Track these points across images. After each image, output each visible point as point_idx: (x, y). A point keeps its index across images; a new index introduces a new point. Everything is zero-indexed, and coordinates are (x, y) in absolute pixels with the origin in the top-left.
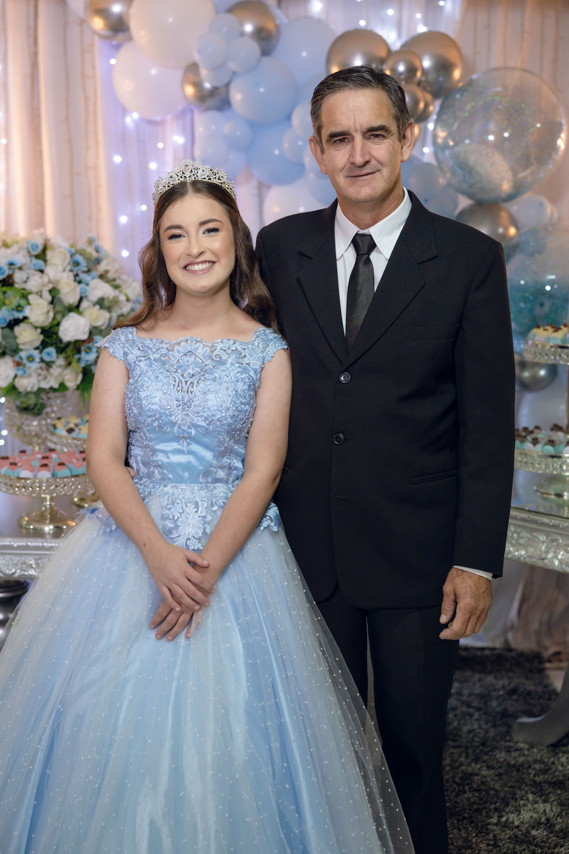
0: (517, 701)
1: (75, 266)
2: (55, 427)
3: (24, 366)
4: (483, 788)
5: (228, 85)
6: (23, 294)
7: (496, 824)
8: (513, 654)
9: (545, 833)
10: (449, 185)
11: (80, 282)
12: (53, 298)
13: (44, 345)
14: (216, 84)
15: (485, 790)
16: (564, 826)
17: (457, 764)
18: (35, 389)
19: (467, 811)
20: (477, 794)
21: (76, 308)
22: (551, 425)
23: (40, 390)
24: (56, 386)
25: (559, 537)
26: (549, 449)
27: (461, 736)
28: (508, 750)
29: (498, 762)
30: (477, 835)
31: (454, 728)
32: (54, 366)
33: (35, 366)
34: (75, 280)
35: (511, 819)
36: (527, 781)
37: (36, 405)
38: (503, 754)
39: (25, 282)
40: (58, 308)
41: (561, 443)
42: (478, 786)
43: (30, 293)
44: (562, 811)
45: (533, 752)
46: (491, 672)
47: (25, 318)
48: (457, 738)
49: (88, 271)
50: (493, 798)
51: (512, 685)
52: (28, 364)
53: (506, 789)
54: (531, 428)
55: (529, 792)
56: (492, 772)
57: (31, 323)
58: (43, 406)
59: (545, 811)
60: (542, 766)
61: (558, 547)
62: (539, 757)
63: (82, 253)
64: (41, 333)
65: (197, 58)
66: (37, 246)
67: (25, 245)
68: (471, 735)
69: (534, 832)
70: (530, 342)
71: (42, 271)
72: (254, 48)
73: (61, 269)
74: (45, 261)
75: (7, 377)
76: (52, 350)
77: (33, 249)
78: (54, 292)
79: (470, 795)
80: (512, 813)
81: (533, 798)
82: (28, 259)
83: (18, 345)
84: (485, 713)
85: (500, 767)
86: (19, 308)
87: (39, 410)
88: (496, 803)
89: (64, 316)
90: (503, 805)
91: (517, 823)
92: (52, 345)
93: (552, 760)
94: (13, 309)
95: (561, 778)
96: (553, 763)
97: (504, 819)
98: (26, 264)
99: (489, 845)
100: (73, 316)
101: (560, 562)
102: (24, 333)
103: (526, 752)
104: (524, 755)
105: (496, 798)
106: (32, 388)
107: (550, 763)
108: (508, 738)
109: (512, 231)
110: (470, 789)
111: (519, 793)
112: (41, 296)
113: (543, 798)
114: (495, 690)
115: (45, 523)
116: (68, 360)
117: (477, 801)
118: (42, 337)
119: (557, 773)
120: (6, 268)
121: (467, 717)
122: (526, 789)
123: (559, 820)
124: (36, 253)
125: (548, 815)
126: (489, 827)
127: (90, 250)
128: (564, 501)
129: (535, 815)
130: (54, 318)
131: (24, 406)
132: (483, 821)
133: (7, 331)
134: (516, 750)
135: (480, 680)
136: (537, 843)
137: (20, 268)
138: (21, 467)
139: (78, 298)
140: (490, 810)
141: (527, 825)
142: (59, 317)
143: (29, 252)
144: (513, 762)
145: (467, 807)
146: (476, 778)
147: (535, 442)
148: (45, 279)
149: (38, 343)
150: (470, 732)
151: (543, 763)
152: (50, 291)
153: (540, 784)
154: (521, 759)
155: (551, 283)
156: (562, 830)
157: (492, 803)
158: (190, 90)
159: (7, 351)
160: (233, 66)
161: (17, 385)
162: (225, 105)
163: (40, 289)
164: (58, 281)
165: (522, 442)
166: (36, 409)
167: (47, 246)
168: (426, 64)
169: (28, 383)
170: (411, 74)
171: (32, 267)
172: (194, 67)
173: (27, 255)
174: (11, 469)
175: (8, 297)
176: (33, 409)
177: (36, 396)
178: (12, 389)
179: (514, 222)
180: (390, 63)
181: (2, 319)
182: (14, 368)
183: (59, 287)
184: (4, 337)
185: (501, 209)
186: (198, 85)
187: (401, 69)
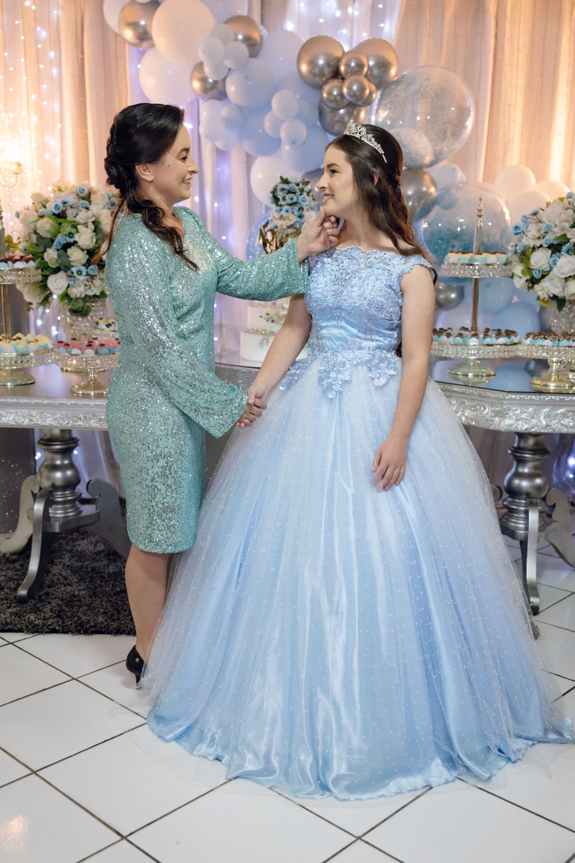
1: (112, 206)
2: (97, 323)
3: (75, 278)
5: (224, 80)
6: (73, 225)
12: (96, 227)
13: (88, 264)
14: (216, 79)
18: (83, 296)
22: (460, 327)
23: (86, 296)
24: (98, 294)
25: (466, 400)
26: (459, 339)
32: (97, 279)
37: (83, 307)
39: (75, 217)
40: (99, 236)
41: (467, 336)
43: (78, 225)
47: (75, 242)
52: (78, 277)
54: (445, 328)
57: (79, 246)
58: (89, 309)
61: (465, 408)
64: (87, 254)
65: (202, 57)
66: (84, 191)
67: (75, 191)
70: (446, 263)
71: (88, 209)
72: (244, 49)
73: (102, 208)
74: (90, 202)
75: (62, 286)
76: (95, 267)
77: (80, 192)
78: (96, 223)
82: (77, 200)
83: (70, 262)
86: (71, 235)
87: (85, 312)
92: (94, 263)
94: (66, 235)
98: (75, 204)
101: (466, 417)
102: (74, 253)
106: (80, 295)
109: (432, 190)
112: (87, 227)
115: (90, 390)
118: (87, 256)
120: (61, 205)
124: (83, 195)
128: (469, 379)
130: (96, 242)
131: (74, 308)
133: (61, 251)
137: (71, 207)
138: (72, 347)
142: (99, 242)
143: (78, 195)
147: (449, 335)
148: (90, 213)
149: (84, 261)
152: (93, 222)
155: (461, 224)
158: (197, 85)
159: (62, 267)
160: (228, 64)
161: (69, 293)
162: (223, 96)
163: (86, 221)
164: (100, 215)
165: (439, 336)
166: (84, 311)
167: (92, 192)
168: (371, 63)
169: (77, 291)
170: (360, 69)
171: (80, 205)
172: (200, 66)
173: (76, 197)
174: (65, 349)
175: (63, 227)
176: (82, 311)
177: (83, 301)
178: (66, 296)
179: (434, 184)
180: (344, 61)
181: (58, 243)
182: (67, 280)
183: (101, 219)
184: (59, 256)
185: (424, 173)
186: (203, 80)
187: (353, 64)
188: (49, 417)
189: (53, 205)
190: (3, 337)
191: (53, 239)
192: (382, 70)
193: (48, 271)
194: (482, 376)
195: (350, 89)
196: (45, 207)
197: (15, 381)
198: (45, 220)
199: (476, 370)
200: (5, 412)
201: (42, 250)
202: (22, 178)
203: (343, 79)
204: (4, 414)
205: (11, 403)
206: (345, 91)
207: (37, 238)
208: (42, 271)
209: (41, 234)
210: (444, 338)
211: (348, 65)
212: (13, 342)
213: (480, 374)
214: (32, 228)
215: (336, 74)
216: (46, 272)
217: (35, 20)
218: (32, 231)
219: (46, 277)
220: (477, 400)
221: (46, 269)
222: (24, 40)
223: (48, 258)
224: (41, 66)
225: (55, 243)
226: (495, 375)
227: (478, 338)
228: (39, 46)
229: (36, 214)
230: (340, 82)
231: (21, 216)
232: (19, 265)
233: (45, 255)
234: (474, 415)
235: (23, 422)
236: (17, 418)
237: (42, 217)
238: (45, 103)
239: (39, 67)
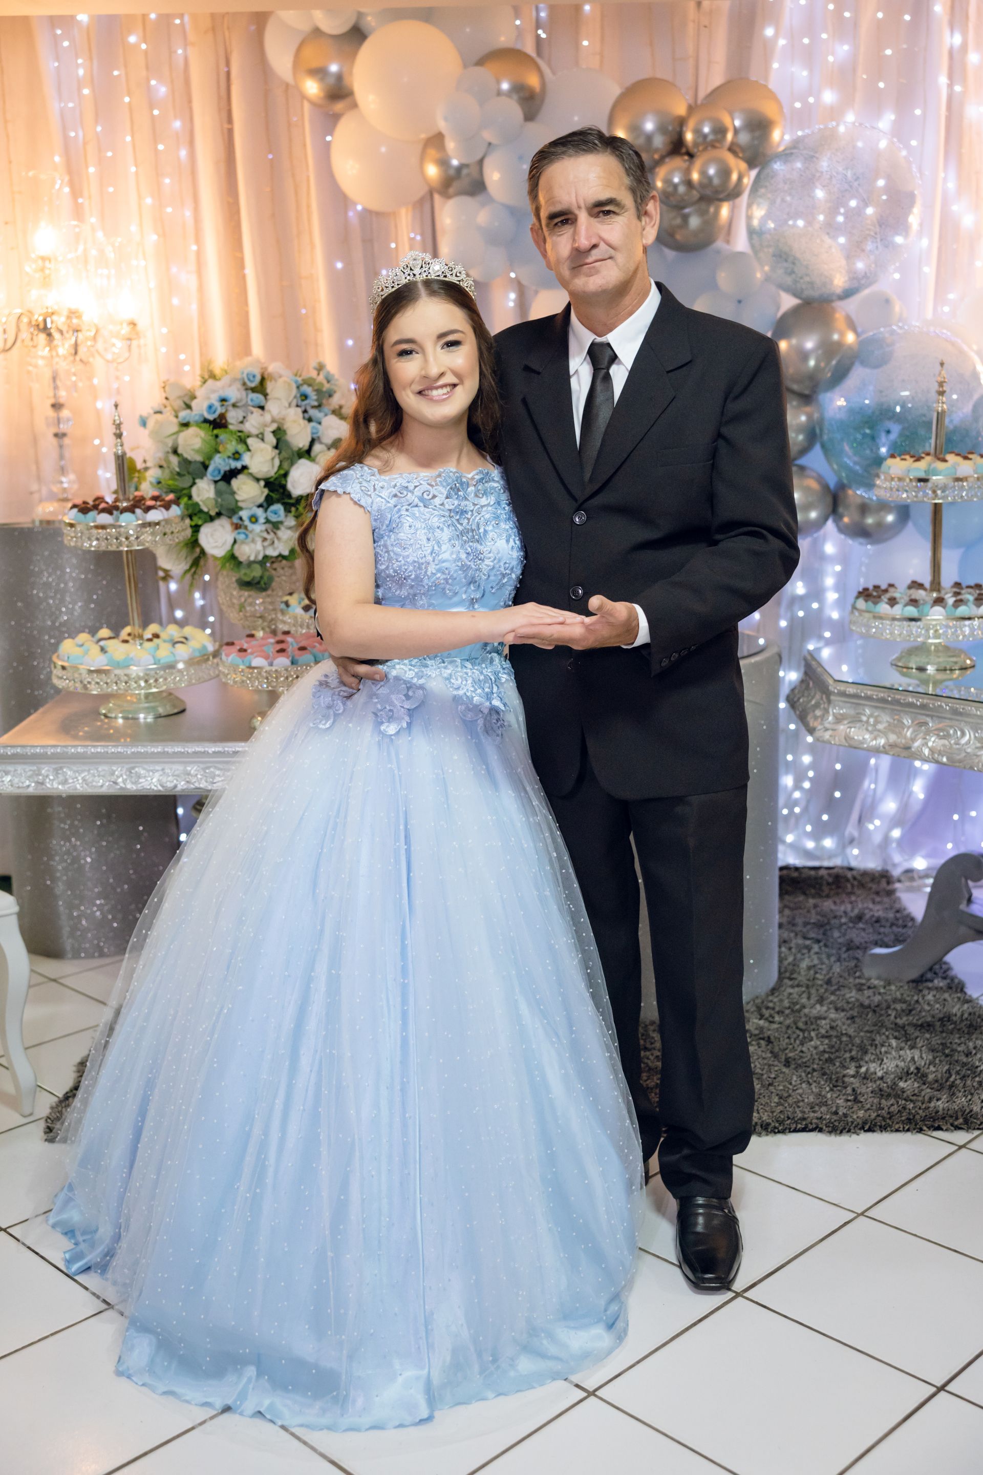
0: (864, 930)
1: (303, 400)
2: (287, 604)
3: (246, 528)
4: (834, 1033)
5: (481, 162)
6: (239, 437)
7: (853, 1076)
8: (854, 873)
9: (916, 1085)
10: (767, 279)
11: (310, 420)
12: (278, 440)
13: (269, 502)
14: (465, 161)
15: (836, 1037)
16: (939, 1076)
17: (797, 1007)
18: (260, 557)
19: (817, 1061)
20: (826, 1041)
21: (307, 453)
22: (909, 582)
23: (266, 557)
24: (286, 553)
25: (928, 719)
26: (911, 611)
27: (799, 973)
28: (860, 988)
29: (848, 1003)
30: (831, 1090)
31: (789, 964)
32: (282, 528)
33: (258, 528)
34: (304, 418)
35: (872, 1070)
36: (887, 1023)
37: (262, 577)
38: (854, 993)
39: (242, 422)
40: (284, 454)
41: (925, 603)
42: (827, 1032)
43: (248, 437)
44: (935, 1058)
45: (891, 990)
46: (828, 896)
47: (244, 468)
48: (794, 976)
49: (319, 407)
50: (847, 1045)
51: (856, 911)
52: (251, 526)
53: (862, 1034)
54: (884, 586)
55: (891, 1036)
56: (843, 1014)
57: (251, 474)
58: (271, 579)
59: (913, 1059)
60: (904, 1006)
61: (928, 732)
62: (898, 995)
63: (309, 382)
64: (265, 486)
65: (442, 125)
66: (254, 376)
67: (239, 376)
68: (812, 972)
69: (902, 1084)
70: (883, 476)
71: (262, 408)
72: (514, 110)
73: (287, 405)
74: (265, 395)
75: (224, 544)
76: (278, 507)
77: (249, 379)
78: (279, 433)
79: (819, 1043)
80: (874, 1061)
81: (898, 1044)
82: (244, 393)
83: (237, 501)
84: (826, 946)
85: (851, 1009)
86: (236, 456)
87: (265, 584)
88: (851, 1051)
89: (292, 464)
90: (860, 1053)
91: (880, 1074)
92: (278, 501)
93: (916, 998)
94: (229, 457)
95: (929, 1019)
96: (917, 1001)
97: (863, 1070)
98: (241, 400)
99: (848, 1100)
100: (303, 463)
101: (931, 750)
102: (244, 487)
103: (882, 991)
104: (880, 994)
105: (850, 1046)
106: (256, 557)
107: (913, 1002)
108: (858, 974)
109: (850, 338)
110: (817, 1035)
111: (878, 1039)
112: (263, 440)
113: (909, 1043)
114: (835, 917)
116: (300, 519)
117: (827, 1050)
118: (266, 491)
119: (924, 1014)
120: (217, 404)
121: (805, 951)
122: (887, 1033)
123: (932, 1068)
124: (253, 385)
125: (917, 1064)
126: (846, 1079)
127: (321, 378)
128: (929, 675)
129: (902, 1064)
130: (280, 467)
131: (247, 579)
132: (837, 1073)
133: (222, 484)
134: (869, 988)
135: (815, 906)
136: (908, 1097)
137: (234, 405)
138: (252, 653)
139: (309, 439)
140: (845, 1059)
141: (892, 1076)
142: (286, 465)
143: (244, 384)
144: (867, 1002)
145: (816, 1057)
146: (823, 1022)
147: (893, 602)
148: (268, 418)
149: (261, 499)
150: (809, 968)
151: (905, 1002)
152: (274, 432)
153: (903, 1027)
154: (877, 998)
155: (903, 401)
156: (937, 1081)
157: (845, 1051)
158: (432, 170)
159: (223, 512)
160: (488, 135)
161: (237, 554)
162: (477, 187)
163: (262, 430)
164: (283, 419)
165: (875, 603)
166: (262, 583)
167: (266, 376)
168: (737, 123)
169: (250, 551)
170: (719, 136)
171: (250, 403)
172: (437, 140)
173: (242, 388)
174: (240, 657)
175: (221, 443)
176: (259, 583)
177: (261, 566)
178: (232, 558)
179: (852, 326)
180: (691, 124)
181: (214, 471)
182: (233, 531)
183: (285, 427)
184: (218, 493)
185: (834, 310)
186: (443, 163)
187: (706, 130)
188: (219, 776)
189: (205, 405)
190: (129, 635)
191: (207, 463)
192: (757, 134)
193: (200, 518)
194: (951, 670)
195: (703, 173)
196: (189, 407)
197: (153, 709)
198: (192, 430)
199: (941, 660)
200: (144, 769)
201: (189, 484)
202: (139, 346)
203: (691, 156)
204: (142, 772)
205: (153, 753)
206: (695, 176)
207: (179, 463)
208: (191, 519)
209: (185, 455)
210: (883, 607)
211: (697, 132)
212: (148, 645)
213: (948, 667)
214: (170, 445)
215: (677, 147)
216: (197, 521)
217: (147, 68)
218: (170, 450)
219: (196, 529)
220: (950, 719)
221: (195, 514)
222: (130, 103)
223: (199, 495)
224: (161, 147)
225: (210, 469)
226: (973, 667)
227: (944, 607)
228: (156, 112)
229: (175, 420)
230: (685, 161)
231: (151, 424)
232: (155, 515)
233: (194, 491)
234: (944, 745)
235: (176, 786)
236: (164, 780)
237: (186, 425)
238: (169, 210)
239: (156, 149)
